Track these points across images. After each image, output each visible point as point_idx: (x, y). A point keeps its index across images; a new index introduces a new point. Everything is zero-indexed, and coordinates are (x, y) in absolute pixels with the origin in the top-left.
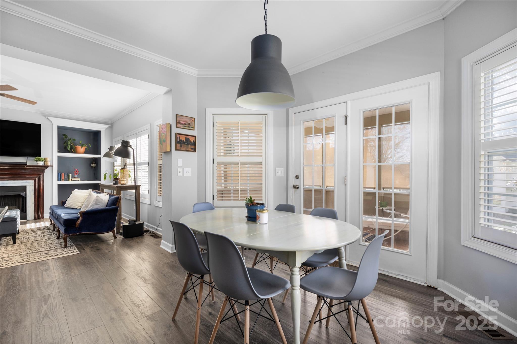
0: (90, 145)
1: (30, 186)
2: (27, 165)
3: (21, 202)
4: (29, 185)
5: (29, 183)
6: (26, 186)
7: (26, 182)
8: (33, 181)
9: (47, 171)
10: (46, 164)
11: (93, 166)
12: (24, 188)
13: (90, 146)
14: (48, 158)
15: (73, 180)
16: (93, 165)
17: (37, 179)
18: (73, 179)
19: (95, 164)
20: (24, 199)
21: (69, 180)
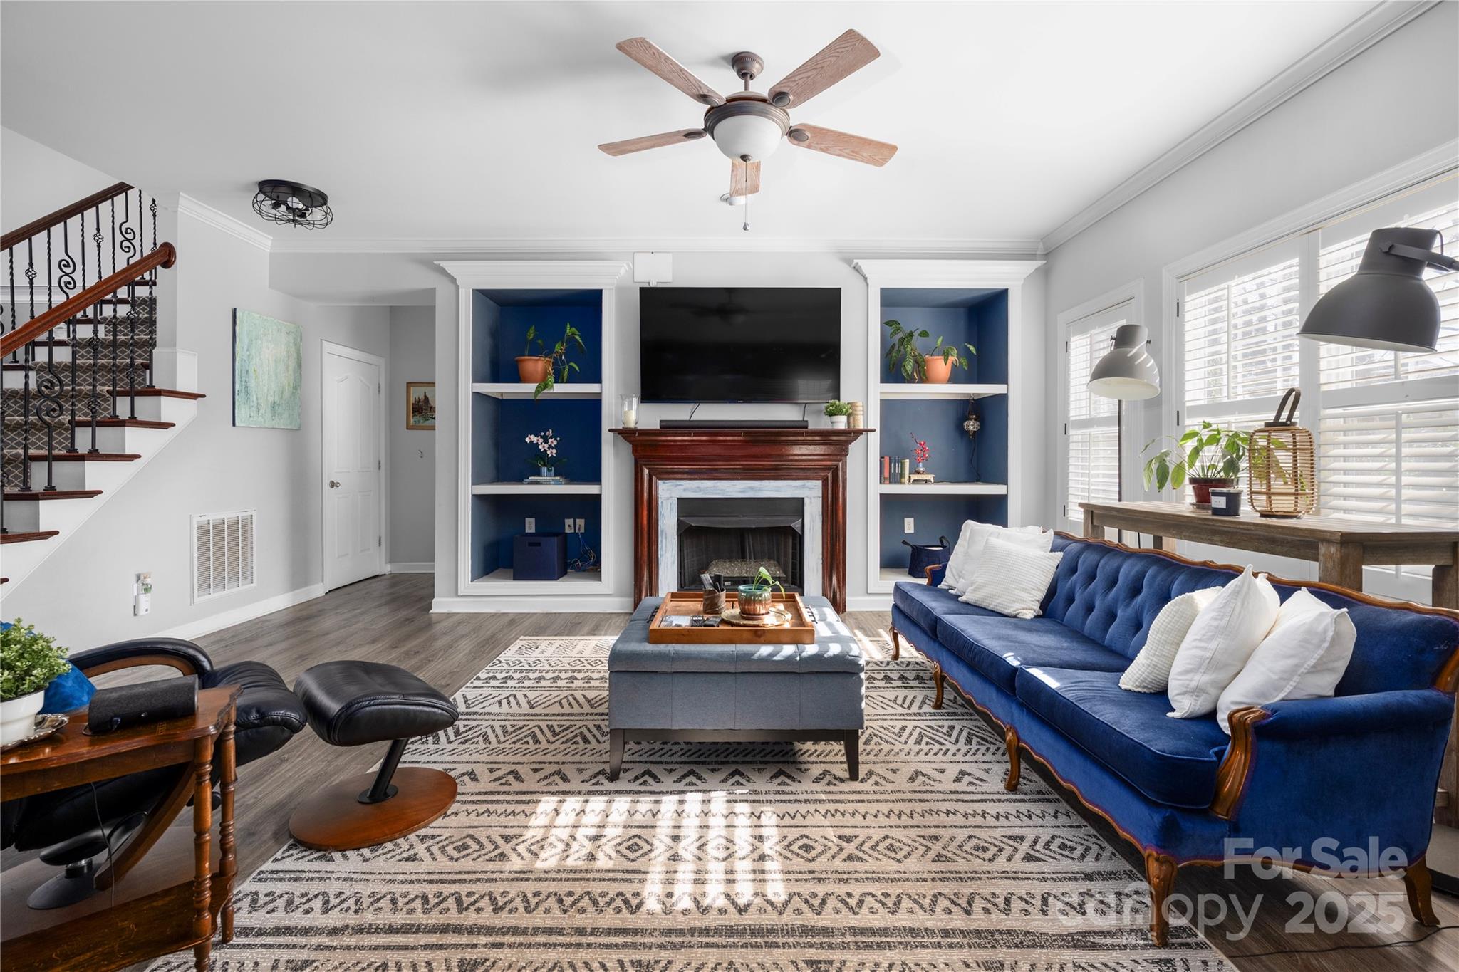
0: (972, 348)
1: (813, 500)
2: (807, 428)
3: (791, 551)
4: (810, 492)
5: (810, 489)
6: (803, 499)
7: (803, 486)
8: (819, 483)
9: (855, 448)
10: (852, 425)
11: (971, 428)
12: (797, 506)
13: (975, 352)
14: (858, 404)
15: (915, 481)
16: (971, 426)
17: (830, 475)
18: (915, 477)
19: (975, 420)
20: (798, 539)
21: (903, 480)
